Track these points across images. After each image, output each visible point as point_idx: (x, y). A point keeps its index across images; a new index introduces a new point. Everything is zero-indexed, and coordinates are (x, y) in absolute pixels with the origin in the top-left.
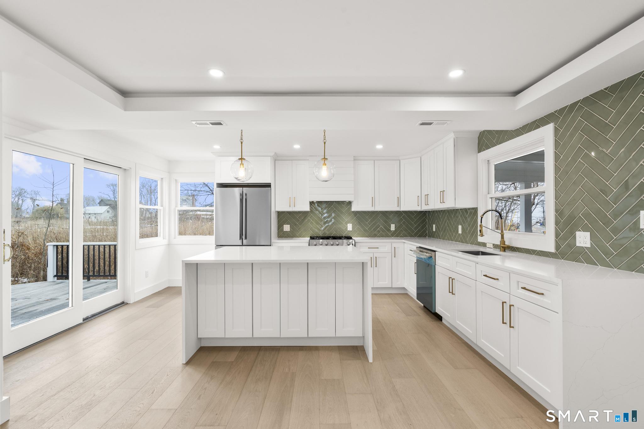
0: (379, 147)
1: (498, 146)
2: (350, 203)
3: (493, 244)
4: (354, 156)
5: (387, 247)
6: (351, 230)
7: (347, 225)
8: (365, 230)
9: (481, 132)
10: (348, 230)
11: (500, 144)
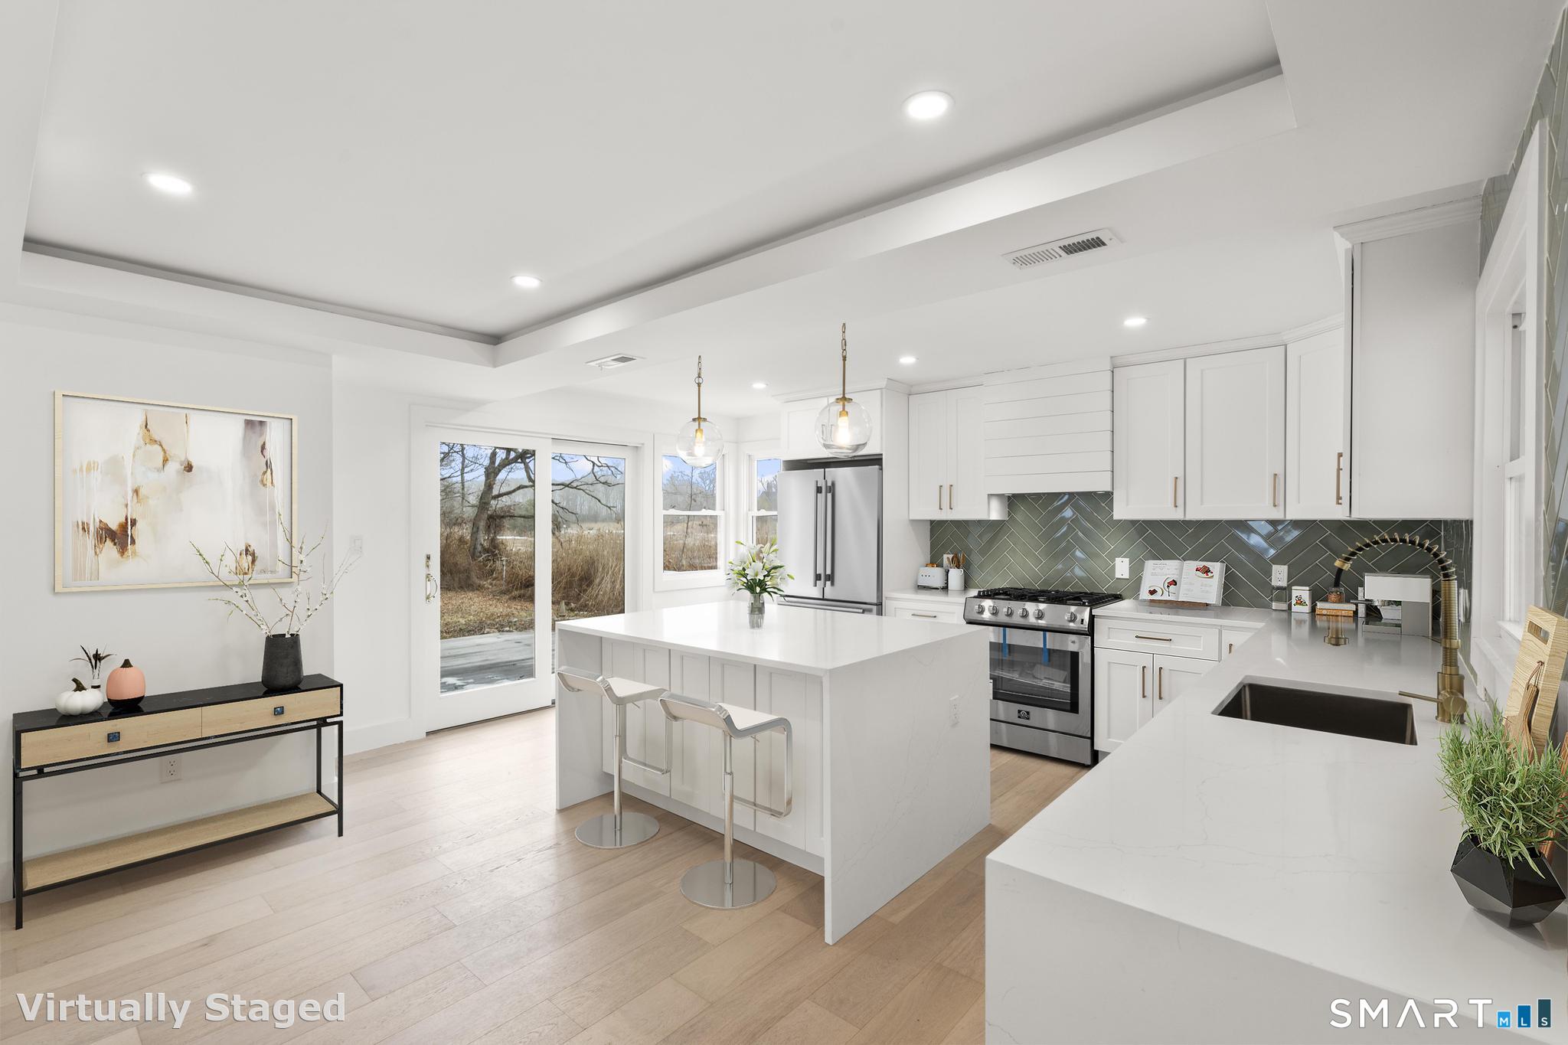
0: (1135, 322)
4: (1112, 357)
5: (1202, 639)
6: (1126, 576)
7: (1113, 562)
10: (1118, 576)
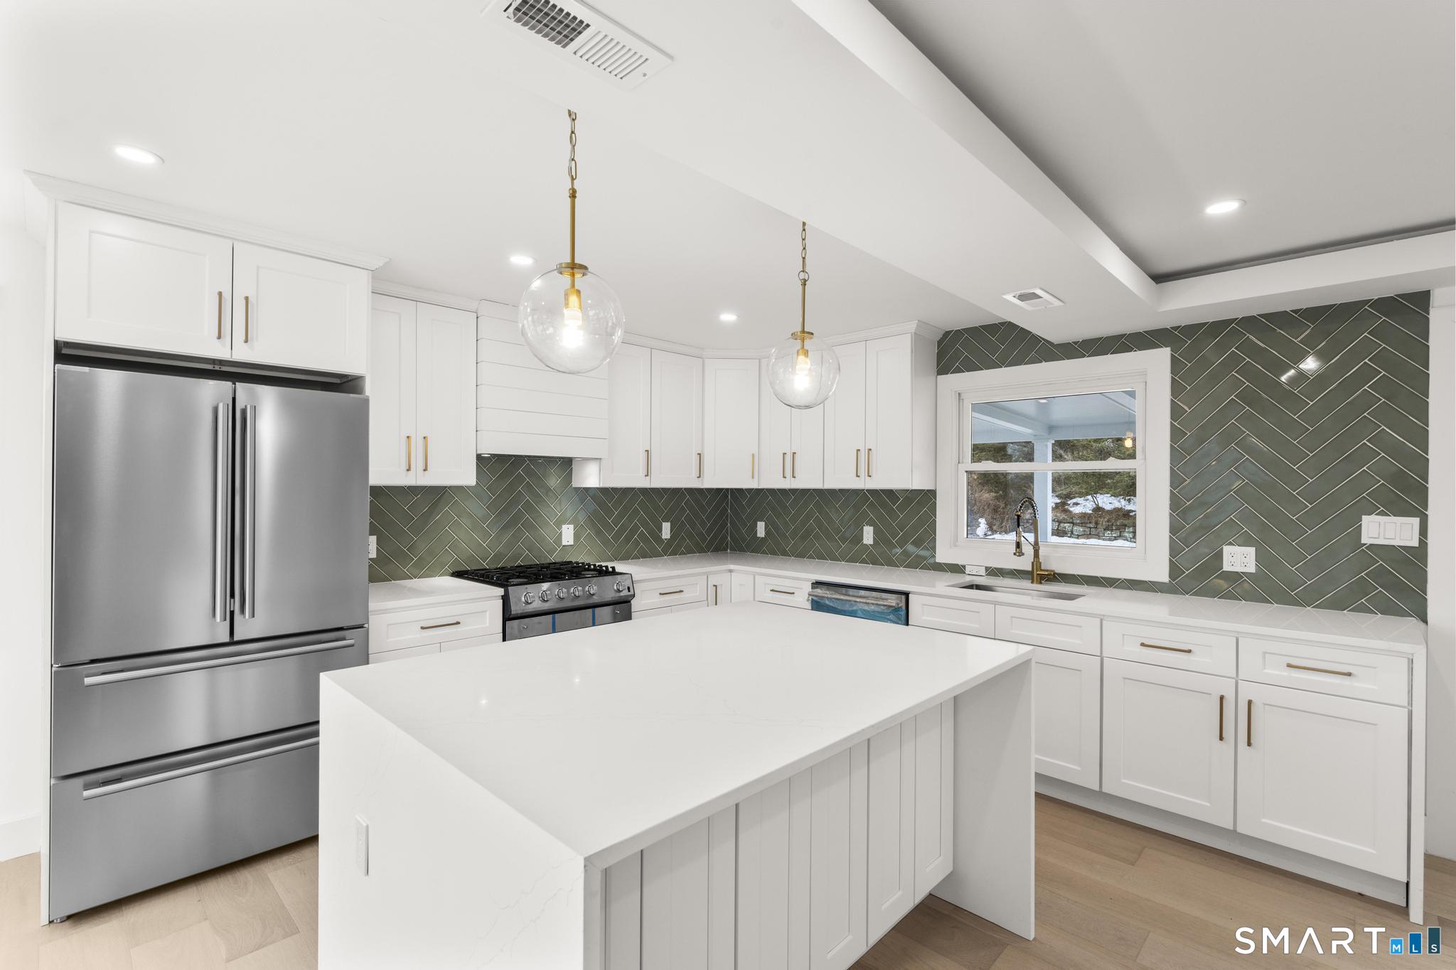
1: (1004, 369)
2: (566, 464)
3: (987, 569)
5: (698, 585)
6: (571, 542)
7: (560, 528)
8: (605, 542)
9: (947, 333)
10: (564, 543)
11: (1010, 366)
